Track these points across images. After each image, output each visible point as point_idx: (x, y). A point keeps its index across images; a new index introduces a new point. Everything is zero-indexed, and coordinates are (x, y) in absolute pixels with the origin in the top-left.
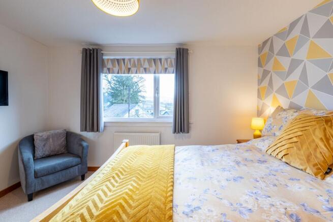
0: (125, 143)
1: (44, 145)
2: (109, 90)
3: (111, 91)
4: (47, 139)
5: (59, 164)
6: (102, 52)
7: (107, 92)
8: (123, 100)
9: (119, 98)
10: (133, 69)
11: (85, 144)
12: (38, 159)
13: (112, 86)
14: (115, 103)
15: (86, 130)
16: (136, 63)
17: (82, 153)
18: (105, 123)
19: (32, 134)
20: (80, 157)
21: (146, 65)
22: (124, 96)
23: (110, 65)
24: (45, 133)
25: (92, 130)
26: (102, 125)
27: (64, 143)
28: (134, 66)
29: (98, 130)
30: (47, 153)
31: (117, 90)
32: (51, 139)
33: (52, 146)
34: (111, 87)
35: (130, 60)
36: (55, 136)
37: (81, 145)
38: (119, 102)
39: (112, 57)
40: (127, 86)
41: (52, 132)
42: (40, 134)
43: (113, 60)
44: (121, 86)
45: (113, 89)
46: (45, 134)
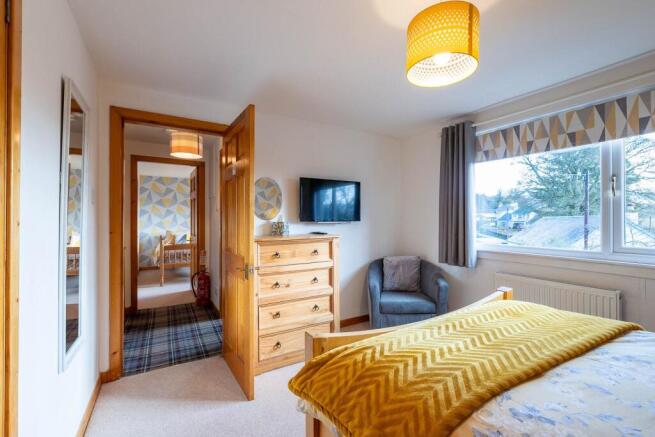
0: (502, 293)
1: (393, 275)
2: (534, 185)
3: (539, 187)
4: (397, 267)
5: (407, 304)
6: (474, 125)
7: (527, 190)
8: (572, 207)
9: (562, 202)
10: (542, 143)
11: (443, 283)
12: (386, 291)
13: (541, 174)
14: (547, 214)
15: (446, 261)
16: (548, 128)
17: (438, 296)
18: (478, 252)
19: (381, 257)
20: (435, 303)
21: (576, 126)
22: (576, 196)
23: (488, 145)
24: (394, 258)
25: (456, 263)
26: (472, 256)
27: (417, 276)
28: (543, 134)
29: (464, 264)
30: (396, 286)
31: (554, 183)
32: (401, 268)
33: (402, 278)
34: (538, 177)
35: (531, 125)
36: (406, 264)
37: (437, 284)
38: (561, 211)
39: (493, 129)
40: (585, 171)
41: (403, 258)
42: (390, 259)
43: (494, 136)
44: (566, 171)
45: (543, 181)
46: (395, 260)
